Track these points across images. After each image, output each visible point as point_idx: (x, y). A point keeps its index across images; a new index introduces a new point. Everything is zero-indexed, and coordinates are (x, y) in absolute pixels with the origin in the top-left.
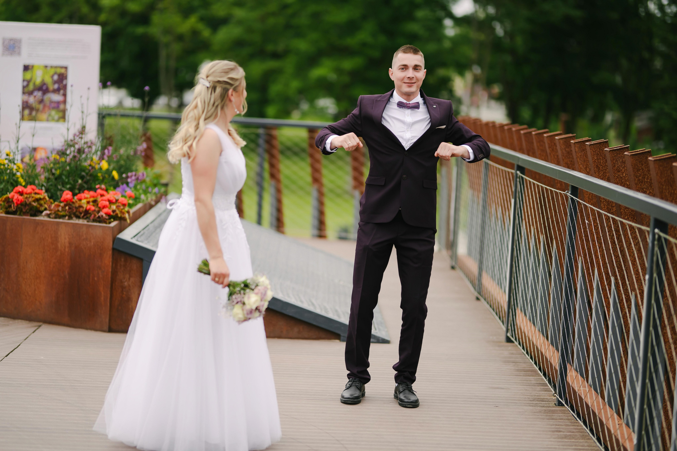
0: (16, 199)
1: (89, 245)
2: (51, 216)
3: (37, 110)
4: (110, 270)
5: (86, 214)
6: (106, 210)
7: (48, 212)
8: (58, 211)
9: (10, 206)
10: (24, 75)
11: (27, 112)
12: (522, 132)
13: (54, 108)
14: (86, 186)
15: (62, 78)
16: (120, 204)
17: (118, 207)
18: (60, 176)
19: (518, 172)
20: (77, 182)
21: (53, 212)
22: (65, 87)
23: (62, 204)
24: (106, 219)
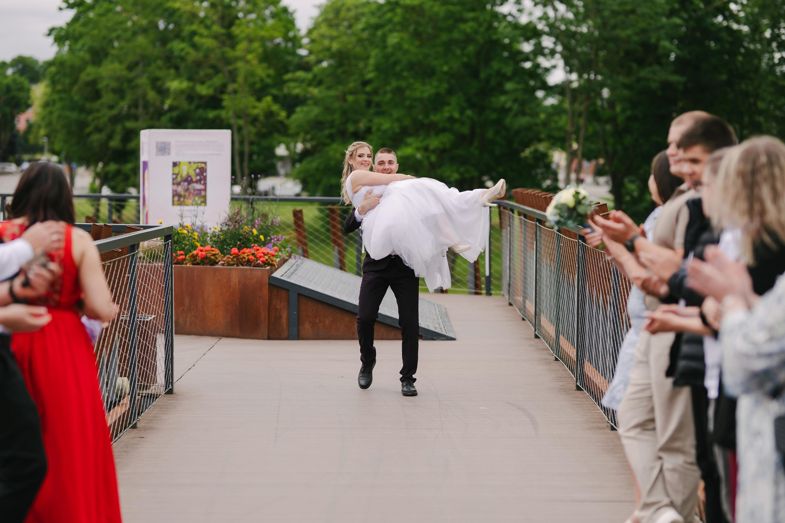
0: (201, 255)
1: (252, 282)
2: (225, 265)
3: (185, 197)
4: (268, 298)
5: (249, 262)
6: (262, 259)
7: (223, 262)
8: (229, 261)
9: (195, 260)
10: (173, 170)
11: (176, 198)
12: (543, 196)
13: (196, 195)
14: (243, 246)
15: (202, 171)
16: (270, 255)
17: (269, 257)
18: (225, 240)
19: (537, 223)
20: (237, 243)
21: (226, 262)
22: (205, 178)
23: (232, 257)
24: (262, 265)
